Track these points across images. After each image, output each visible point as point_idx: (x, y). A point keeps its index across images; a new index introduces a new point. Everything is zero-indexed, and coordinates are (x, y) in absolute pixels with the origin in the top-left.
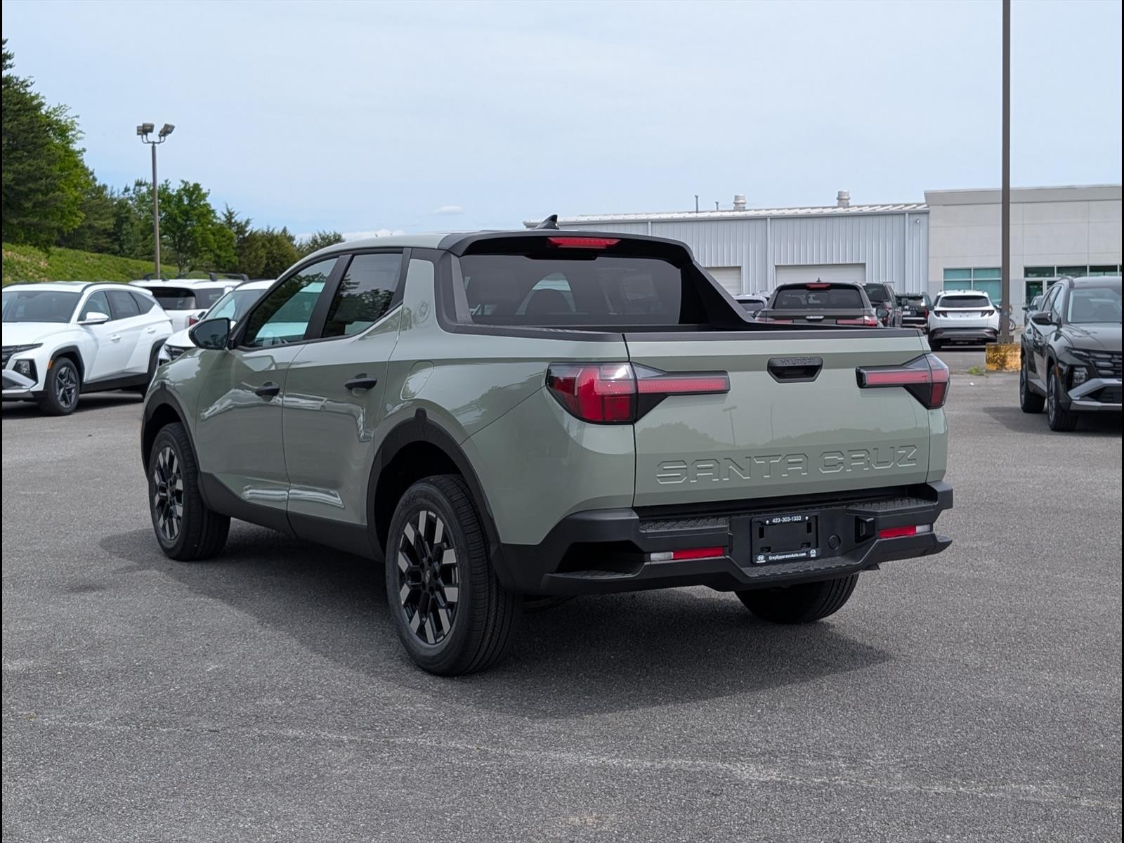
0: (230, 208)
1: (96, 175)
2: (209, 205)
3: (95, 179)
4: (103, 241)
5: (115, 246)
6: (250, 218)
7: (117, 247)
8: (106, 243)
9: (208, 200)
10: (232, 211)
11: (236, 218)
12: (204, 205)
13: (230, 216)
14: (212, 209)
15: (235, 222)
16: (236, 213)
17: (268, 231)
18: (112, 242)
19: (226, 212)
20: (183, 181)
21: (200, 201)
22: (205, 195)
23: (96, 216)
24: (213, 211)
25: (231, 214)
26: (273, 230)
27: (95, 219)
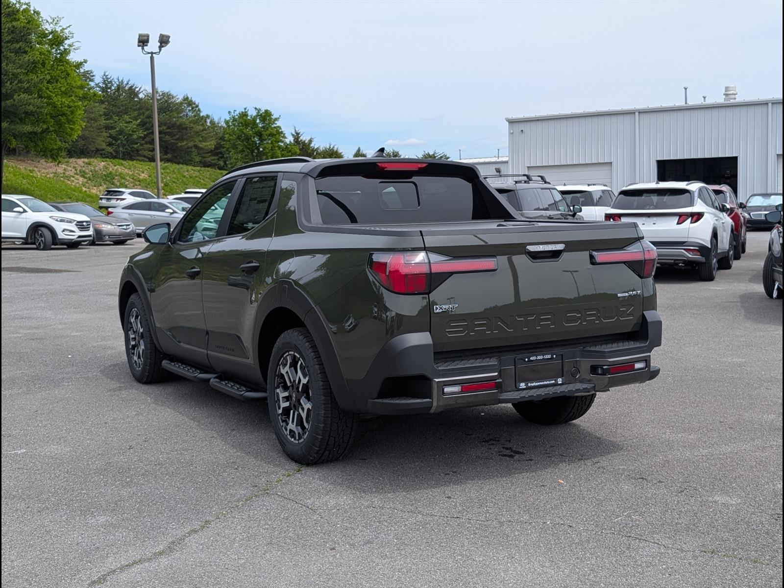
0: (297, 130)
1: (200, 107)
2: (279, 127)
3: (199, 110)
4: (210, 159)
5: (220, 162)
6: (313, 137)
7: (221, 163)
8: (214, 160)
9: (278, 123)
10: (298, 132)
11: (301, 138)
12: (275, 127)
13: (297, 136)
14: (280, 130)
15: (301, 140)
16: (301, 134)
17: (330, 147)
18: (218, 159)
19: (294, 133)
20: (256, 109)
21: (272, 124)
22: (276, 119)
23: (201, 139)
24: (282, 132)
25: (298, 134)
26: (333, 147)
27: (200, 141)
